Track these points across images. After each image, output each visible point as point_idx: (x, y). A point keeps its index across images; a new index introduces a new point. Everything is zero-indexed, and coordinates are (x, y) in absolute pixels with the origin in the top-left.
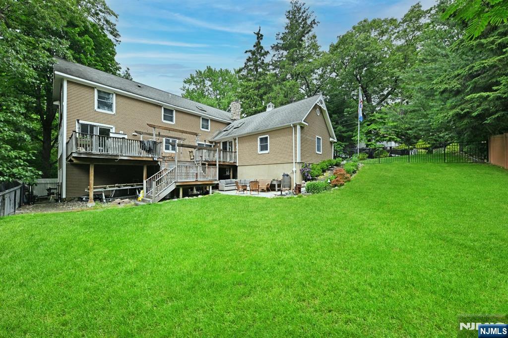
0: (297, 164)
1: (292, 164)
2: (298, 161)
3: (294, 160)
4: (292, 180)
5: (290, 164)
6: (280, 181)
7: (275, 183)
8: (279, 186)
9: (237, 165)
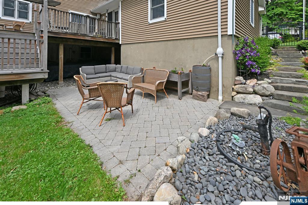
0: (226, 38)
1: (214, 39)
2: (230, 32)
3: (219, 30)
4: (213, 74)
5: (209, 40)
6: (188, 75)
7: (175, 78)
8: (185, 84)
9: (120, 43)
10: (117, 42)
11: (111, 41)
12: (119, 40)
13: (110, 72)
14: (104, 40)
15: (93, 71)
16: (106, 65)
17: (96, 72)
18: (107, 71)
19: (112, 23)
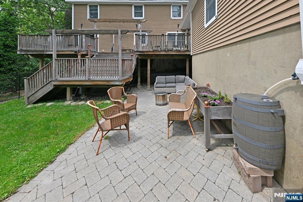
9: (191, 55)
10: (188, 53)
11: (182, 53)
12: (190, 51)
13: (179, 82)
14: (175, 53)
15: (164, 81)
16: (177, 76)
17: (167, 82)
18: (176, 82)
19: (184, 36)
